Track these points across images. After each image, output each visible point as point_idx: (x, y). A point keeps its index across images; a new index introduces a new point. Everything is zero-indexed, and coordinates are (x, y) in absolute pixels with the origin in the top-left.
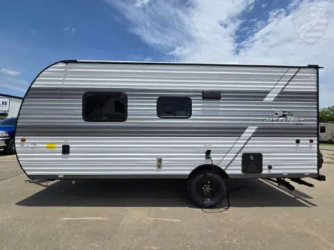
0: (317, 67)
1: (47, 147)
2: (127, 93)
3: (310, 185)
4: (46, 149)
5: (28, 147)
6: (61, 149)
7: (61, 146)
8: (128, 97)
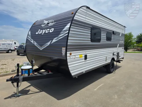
0: (125, 27)
1: (80, 57)
2: (101, 29)
3: (122, 61)
4: (79, 58)
5: (72, 58)
6: (84, 57)
7: (84, 55)
8: (102, 31)
